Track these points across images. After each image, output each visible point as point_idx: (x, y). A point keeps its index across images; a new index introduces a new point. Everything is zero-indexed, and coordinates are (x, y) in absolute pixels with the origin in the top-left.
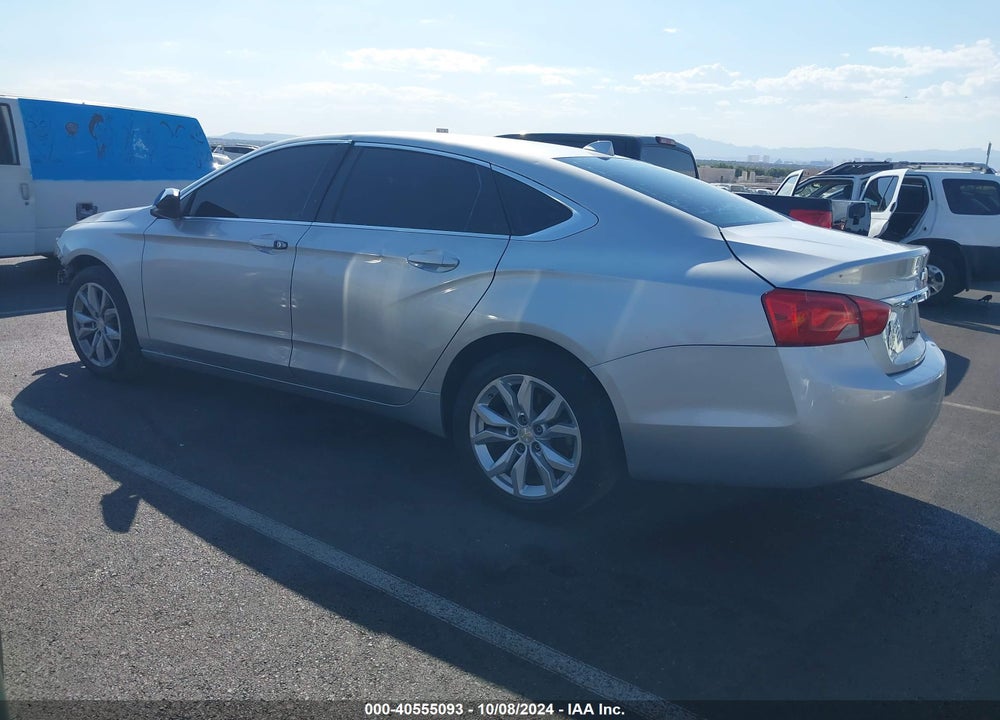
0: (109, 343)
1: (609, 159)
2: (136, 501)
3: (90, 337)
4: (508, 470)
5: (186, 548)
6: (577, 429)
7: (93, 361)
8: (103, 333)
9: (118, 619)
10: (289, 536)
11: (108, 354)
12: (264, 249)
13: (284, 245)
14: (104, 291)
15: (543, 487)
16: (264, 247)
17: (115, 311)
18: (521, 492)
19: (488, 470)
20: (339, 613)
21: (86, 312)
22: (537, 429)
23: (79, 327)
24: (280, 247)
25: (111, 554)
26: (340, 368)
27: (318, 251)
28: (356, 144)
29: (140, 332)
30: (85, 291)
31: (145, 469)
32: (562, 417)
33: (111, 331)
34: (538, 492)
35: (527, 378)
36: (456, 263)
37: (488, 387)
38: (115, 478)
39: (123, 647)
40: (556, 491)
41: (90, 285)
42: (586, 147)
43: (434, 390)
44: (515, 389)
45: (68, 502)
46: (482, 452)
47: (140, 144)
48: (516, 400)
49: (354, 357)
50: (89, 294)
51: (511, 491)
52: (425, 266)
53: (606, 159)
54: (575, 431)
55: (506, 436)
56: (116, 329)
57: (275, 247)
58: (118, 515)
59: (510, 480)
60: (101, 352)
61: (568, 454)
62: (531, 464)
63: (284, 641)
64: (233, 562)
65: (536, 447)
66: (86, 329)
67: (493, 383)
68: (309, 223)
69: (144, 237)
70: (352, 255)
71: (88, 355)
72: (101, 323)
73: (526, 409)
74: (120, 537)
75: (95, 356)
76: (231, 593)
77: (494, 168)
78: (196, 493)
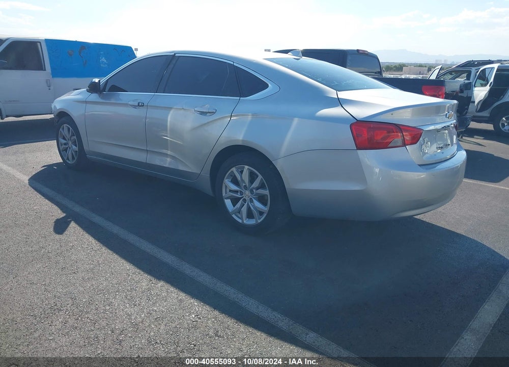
0: (73, 153)
1: (299, 59)
2: (70, 221)
3: (66, 150)
4: (239, 211)
5: (84, 242)
6: (268, 191)
7: (67, 161)
8: (71, 148)
9: (46, 269)
10: (132, 239)
11: (73, 158)
12: (135, 107)
13: (142, 104)
14: (71, 128)
15: (255, 220)
16: (134, 106)
17: (75, 137)
18: (245, 222)
19: (230, 211)
20: (143, 271)
21: (64, 138)
22: (252, 191)
23: (62, 145)
24: (141, 105)
25: (51, 243)
26: (167, 163)
27: (157, 107)
28: (176, 55)
29: (86, 148)
30: (63, 129)
31: (78, 209)
32: (262, 186)
33: (74, 147)
34: (252, 222)
35: (246, 167)
36: (215, 111)
37: (230, 172)
38: (64, 212)
39: (44, 281)
40: (259, 221)
41: (65, 125)
42: (289, 53)
43: (206, 174)
44: (242, 172)
45: (40, 221)
46: (228, 203)
47: (104, 60)
48: (241, 177)
49: (173, 157)
50: (65, 130)
51: (240, 221)
52: (202, 113)
53: (298, 59)
54: (266, 192)
55: (238, 195)
56: (76, 146)
57: (139, 105)
58: (60, 227)
59: (240, 216)
60: (70, 157)
61: (265, 204)
62: (249, 209)
63: (115, 281)
64: (104, 248)
65: (251, 201)
66: (64, 146)
67: (232, 170)
68: (154, 94)
69: (86, 102)
70: (171, 108)
71: (65, 158)
72: (70, 143)
73: (246, 182)
74: (58, 236)
75: (68, 159)
76: (98, 261)
77: (235, 64)
78: (97, 219)
